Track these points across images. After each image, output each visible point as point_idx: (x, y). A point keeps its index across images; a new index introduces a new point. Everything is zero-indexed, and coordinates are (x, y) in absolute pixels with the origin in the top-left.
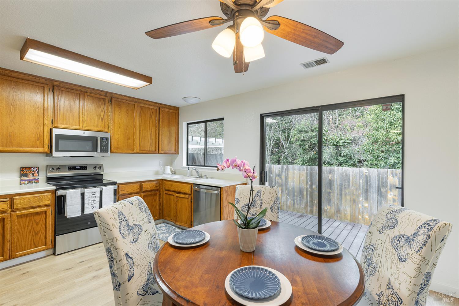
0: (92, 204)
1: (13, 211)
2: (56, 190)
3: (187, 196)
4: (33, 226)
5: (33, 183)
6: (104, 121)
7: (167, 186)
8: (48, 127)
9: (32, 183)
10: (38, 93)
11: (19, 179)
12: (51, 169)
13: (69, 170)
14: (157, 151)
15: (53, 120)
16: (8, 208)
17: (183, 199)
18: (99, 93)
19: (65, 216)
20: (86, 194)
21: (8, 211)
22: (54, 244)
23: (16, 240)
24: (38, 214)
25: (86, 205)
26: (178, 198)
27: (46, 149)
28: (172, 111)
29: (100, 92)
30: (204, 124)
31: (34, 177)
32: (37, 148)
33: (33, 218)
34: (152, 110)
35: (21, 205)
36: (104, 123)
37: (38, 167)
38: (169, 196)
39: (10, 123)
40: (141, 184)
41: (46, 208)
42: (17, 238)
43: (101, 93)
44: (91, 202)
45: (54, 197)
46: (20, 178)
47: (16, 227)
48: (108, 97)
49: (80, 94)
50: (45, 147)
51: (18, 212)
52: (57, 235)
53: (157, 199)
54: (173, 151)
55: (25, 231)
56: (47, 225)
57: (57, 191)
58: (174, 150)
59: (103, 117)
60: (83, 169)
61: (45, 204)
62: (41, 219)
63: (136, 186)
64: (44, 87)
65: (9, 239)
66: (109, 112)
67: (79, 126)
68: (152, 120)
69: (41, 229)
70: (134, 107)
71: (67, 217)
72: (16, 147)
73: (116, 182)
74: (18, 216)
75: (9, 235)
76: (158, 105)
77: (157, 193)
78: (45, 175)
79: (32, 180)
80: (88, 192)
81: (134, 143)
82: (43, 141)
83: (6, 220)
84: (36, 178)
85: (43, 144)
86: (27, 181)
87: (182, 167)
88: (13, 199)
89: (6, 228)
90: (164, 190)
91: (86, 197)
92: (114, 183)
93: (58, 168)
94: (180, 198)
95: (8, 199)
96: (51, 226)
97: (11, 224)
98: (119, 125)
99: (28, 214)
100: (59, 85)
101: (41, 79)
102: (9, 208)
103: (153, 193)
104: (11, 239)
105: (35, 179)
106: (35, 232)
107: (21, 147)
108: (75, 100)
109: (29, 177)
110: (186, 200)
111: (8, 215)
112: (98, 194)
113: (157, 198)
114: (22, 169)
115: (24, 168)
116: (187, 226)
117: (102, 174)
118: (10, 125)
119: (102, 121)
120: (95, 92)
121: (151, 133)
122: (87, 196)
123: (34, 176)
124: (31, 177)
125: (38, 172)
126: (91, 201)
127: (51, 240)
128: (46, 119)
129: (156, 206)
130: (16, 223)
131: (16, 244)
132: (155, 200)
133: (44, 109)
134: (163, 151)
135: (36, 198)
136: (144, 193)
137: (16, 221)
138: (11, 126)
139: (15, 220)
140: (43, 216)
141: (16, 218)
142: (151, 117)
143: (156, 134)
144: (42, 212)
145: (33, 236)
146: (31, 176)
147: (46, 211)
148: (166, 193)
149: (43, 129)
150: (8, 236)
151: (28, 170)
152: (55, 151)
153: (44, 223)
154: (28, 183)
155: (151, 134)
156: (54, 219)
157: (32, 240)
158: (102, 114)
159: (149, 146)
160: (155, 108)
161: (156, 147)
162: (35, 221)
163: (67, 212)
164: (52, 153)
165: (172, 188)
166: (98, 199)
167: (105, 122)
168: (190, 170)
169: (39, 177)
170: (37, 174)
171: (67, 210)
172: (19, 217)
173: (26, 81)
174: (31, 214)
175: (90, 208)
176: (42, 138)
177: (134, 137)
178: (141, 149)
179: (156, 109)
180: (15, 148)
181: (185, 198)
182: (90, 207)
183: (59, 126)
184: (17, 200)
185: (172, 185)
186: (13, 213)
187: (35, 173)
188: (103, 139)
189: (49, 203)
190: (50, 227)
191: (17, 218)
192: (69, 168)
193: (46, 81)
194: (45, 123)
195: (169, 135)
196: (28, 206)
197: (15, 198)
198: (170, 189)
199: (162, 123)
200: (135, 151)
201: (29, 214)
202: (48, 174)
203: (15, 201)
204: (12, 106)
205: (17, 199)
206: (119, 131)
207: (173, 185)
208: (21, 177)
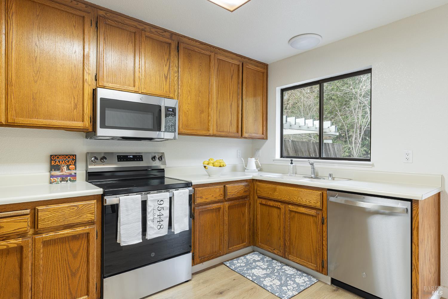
0: (158, 222)
1: (36, 233)
2: (103, 195)
3: (313, 212)
4: (68, 260)
5: (69, 182)
6: (168, 80)
7: (265, 191)
8: (90, 85)
9: (67, 181)
10: (75, 27)
11: (48, 174)
12: (93, 159)
13: (118, 161)
14: (240, 133)
15: (97, 74)
16: (29, 228)
17: (304, 216)
18: (162, 34)
19: (118, 242)
20: (149, 203)
21: (29, 233)
22: (101, 292)
23: (41, 287)
24: (75, 238)
25: (149, 223)
26: (293, 214)
27: (87, 124)
28: (259, 69)
29: (162, 32)
30: (318, 85)
31: (69, 171)
32: (73, 122)
33: (68, 246)
34: (233, 66)
35: (49, 222)
36: (168, 84)
37: (76, 155)
38: (268, 208)
39: (34, 77)
40: (225, 186)
41: (88, 228)
42: (44, 282)
43: (164, 33)
44: (157, 218)
45: (100, 206)
46: (50, 172)
47: (41, 262)
48: (174, 40)
49: (135, 33)
50: (85, 120)
51: (44, 235)
52: (105, 276)
53: (246, 213)
54: (260, 135)
55: (56, 270)
56: (91, 258)
57: (105, 197)
58: (261, 133)
59: (167, 74)
60: (137, 161)
61: (86, 220)
62: (80, 247)
63: (218, 190)
64: (84, 17)
65: (30, 286)
66: (176, 66)
67: (134, 86)
68: (233, 82)
69: (81, 266)
70: (209, 60)
71: (121, 245)
72: (43, 119)
73: (191, 183)
74: (44, 241)
75: (30, 278)
76: (240, 58)
77: (246, 203)
78: (84, 168)
79: (67, 176)
80: (152, 199)
81: (210, 118)
82: (83, 110)
83: (24, 251)
84: (73, 172)
85: (83, 114)
86: (59, 178)
87: (274, 160)
88: (36, 210)
89: (24, 266)
90: (256, 197)
91: (149, 209)
92: (188, 185)
93: (103, 158)
94: (296, 215)
95: (28, 211)
96: (95, 261)
97: (33, 257)
98: (189, 88)
99: (60, 238)
100: (105, 16)
101: (79, 4)
102: (31, 228)
103: (241, 202)
104: (33, 284)
105: (71, 175)
106: (71, 271)
107: (50, 119)
108: (129, 42)
109: (62, 171)
110: (311, 219)
111: (28, 241)
112: (166, 205)
113: (246, 211)
114: (53, 157)
115: (56, 155)
116: (314, 268)
117: (164, 169)
118: (34, 79)
119: (166, 81)
120: (155, 31)
121: (232, 104)
122: (151, 206)
123: (69, 169)
124: (65, 171)
125: (75, 164)
126: (156, 216)
127: (96, 284)
128: (86, 72)
129: (245, 224)
130: (42, 255)
131: (41, 294)
132: (244, 215)
133: (84, 55)
134: (248, 133)
135: (73, 209)
136: (230, 203)
137: (42, 251)
138: (36, 82)
139: (40, 250)
140: (83, 242)
141: (42, 246)
142: (232, 78)
143: (238, 106)
144: (82, 234)
145: (68, 279)
146: (66, 169)
147: (88, 233)
148: (261, 204)
149: (82, 89)
150: (28, 279)
151: (61, 158)
152: (101, 127)
153: (86, 254)
154: (61, 182)
155: (231, 106)
156: (100, 246)
157: (67, 287)
158: (166, 69)
159: (229, 125)
160: (237, 63)
161: (238, 127)
162: (71, 250)
163: (120, 236)
164: (95, 132)
165: (276, 196)
166: (166, 213)
167: (170, 82)
168: (293, 164)
169: (77, 172)
170: (74, 166)
171: (121, 232)
172: (47, 243)
173: (58, 4)
174: (65, 237)
175: (155, 229)
176: (81, 105)
177: (210, 109)
178: (218, 129)
179: (239, 65)
180: (41, 120)
181: (310, 215)
182: (155, 227)
183: (106, 84)
184: (43, 213)
185: (275, 190)
186: (37, 237)
187: (70, 164)
188: (168, 109)
189: (93, 218)
190: (95, 263)
191: (44, 246)
192: (118, 159)
193: (86, 7)
194: (86, 79)
195: (255, 109)
196: (61, 224)
197: (39, 208)
198: (271, 197)
199: (246, 88)
200: (211, 132)
201: (62, 238)
202: (89, 167)
203: (40, 214)
204: (37, 46)
205: (43, 210)
206: (189, 98)
207: (277, 190)
208: (51, 170)
